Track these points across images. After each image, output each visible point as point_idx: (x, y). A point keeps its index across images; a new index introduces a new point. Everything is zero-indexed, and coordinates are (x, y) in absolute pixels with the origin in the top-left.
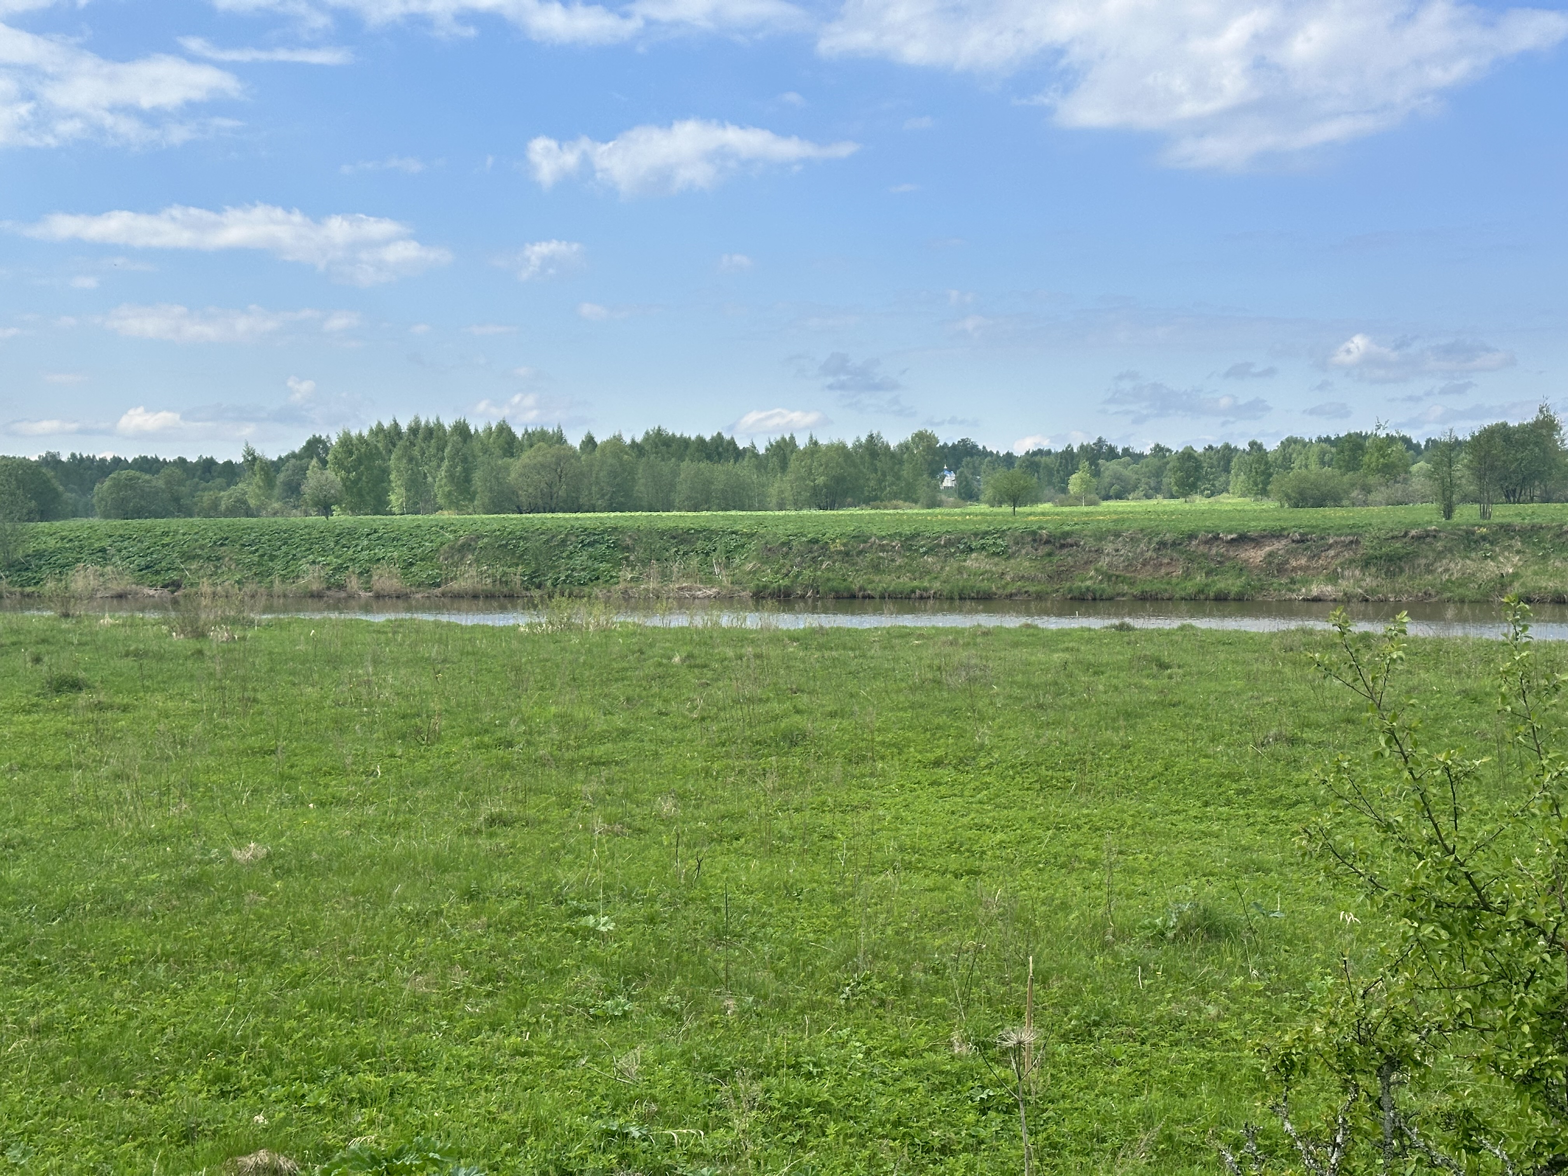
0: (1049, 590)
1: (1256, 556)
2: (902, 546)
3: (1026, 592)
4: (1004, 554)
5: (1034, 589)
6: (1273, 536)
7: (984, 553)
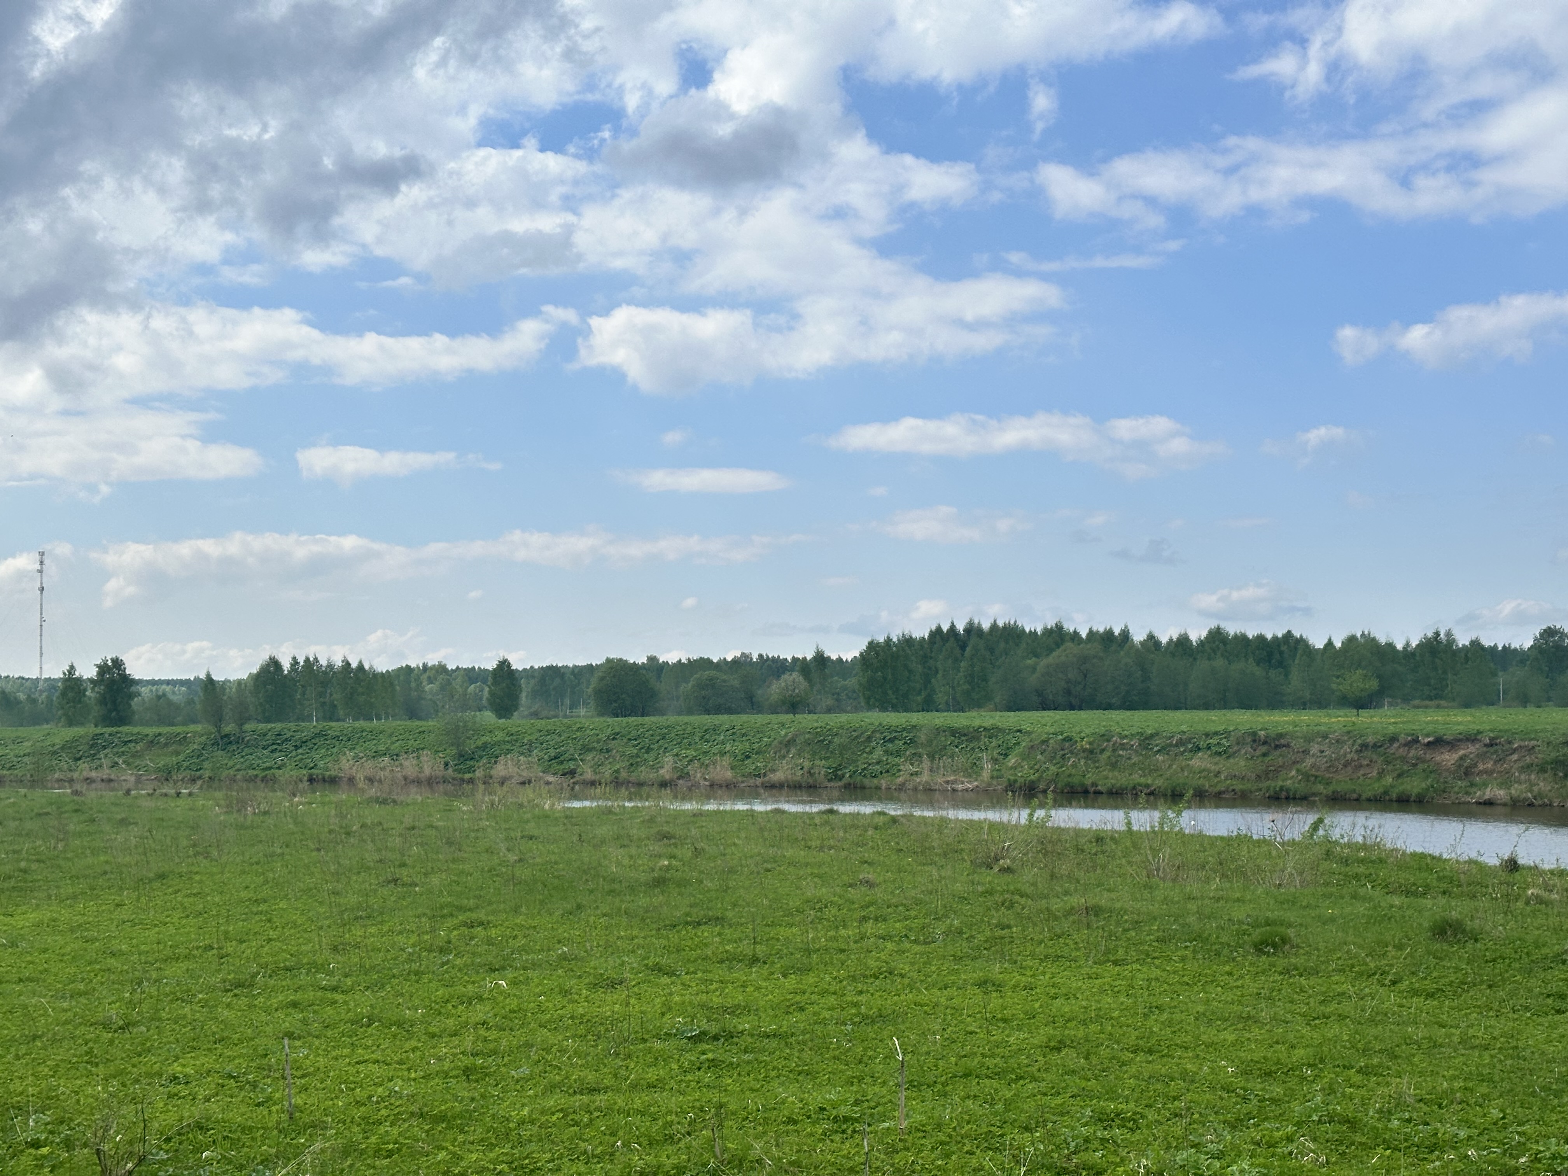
0: (1253, 789)
1: (1448, 758)
2: (1140, 744)
3: (1233, 790)
4: (1225, 754)
5: (1241, 787)
6: (1468, 740)
7: (1209, 752)
